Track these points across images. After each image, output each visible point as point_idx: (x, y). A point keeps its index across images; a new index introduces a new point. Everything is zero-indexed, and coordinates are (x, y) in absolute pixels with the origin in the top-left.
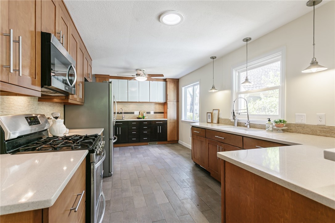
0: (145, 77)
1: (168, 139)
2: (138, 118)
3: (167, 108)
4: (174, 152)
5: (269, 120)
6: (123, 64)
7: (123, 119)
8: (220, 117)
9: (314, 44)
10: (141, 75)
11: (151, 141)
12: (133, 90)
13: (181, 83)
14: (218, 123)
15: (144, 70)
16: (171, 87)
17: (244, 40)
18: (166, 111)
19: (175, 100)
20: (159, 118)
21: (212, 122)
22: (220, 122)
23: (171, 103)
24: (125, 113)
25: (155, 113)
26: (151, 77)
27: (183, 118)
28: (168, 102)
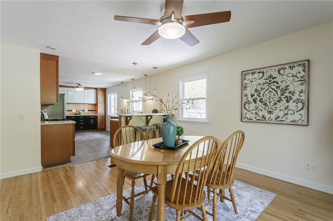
0: (82, 89)
1: (99, 128)
2: (75, 114)
3: (97, 108)
6: (68, 81)
10: (79, 87)
11: (86, 129)
12: (71, 94)
13: (107, 91)
16: (100, 94)
17: (132, 79)
18: (96, 110)
19: (104, 102)
20: (92, 114)
23: (101, 104)
25: (88, 111)
26: (86, 88)
27: (109, 114)
28: (98, 104)
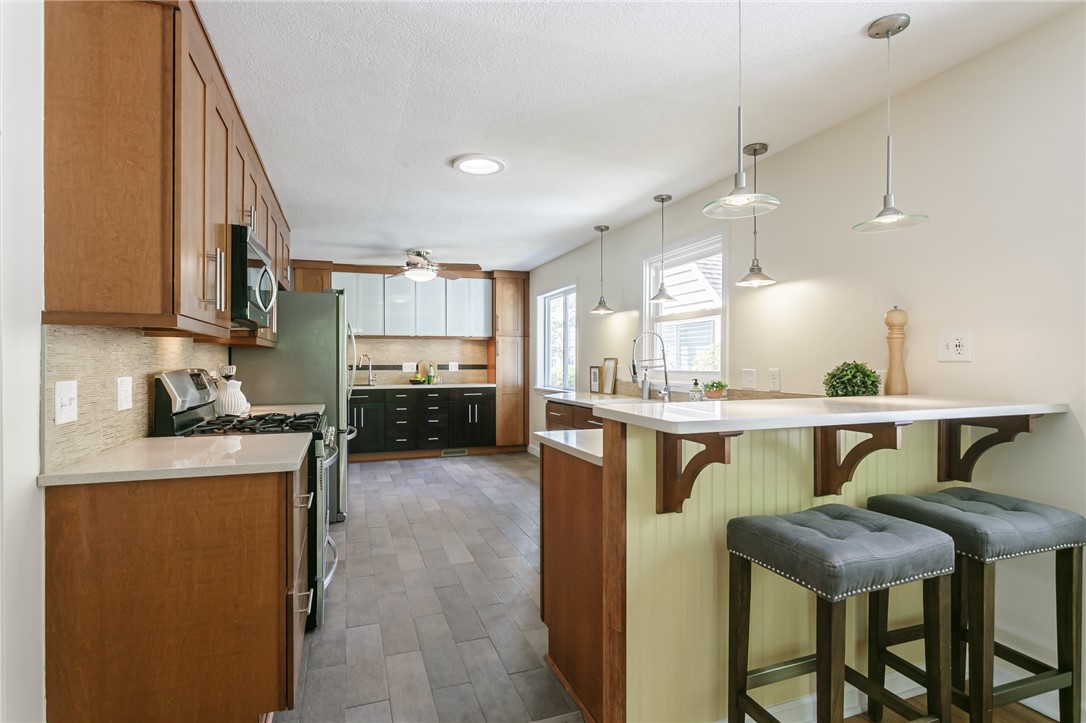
0: (430, 272)
1: (499, 439)
2: (414, 382)
3: (496, 354)
4: (510, 473)
5: (696, 384)
7: (369, 385)
8: (618, 377)
9: (755, 233)
10: (419, 265)
11: (449, 447)
12: (400, 300)
13: (535, 284)
14: (614, 392)
15: (429, 251)
16: (507, 294)
17: (656, 198)
18: (492, 363)
19: (520, 332)
20: (475, 381)
21: (601, 391)
22: (619, 389)
23: (507, 339)
24: (375, 368)
25: (462, 367)
26: (450, 270)
27: (539, 382)
28: (498, 339)
